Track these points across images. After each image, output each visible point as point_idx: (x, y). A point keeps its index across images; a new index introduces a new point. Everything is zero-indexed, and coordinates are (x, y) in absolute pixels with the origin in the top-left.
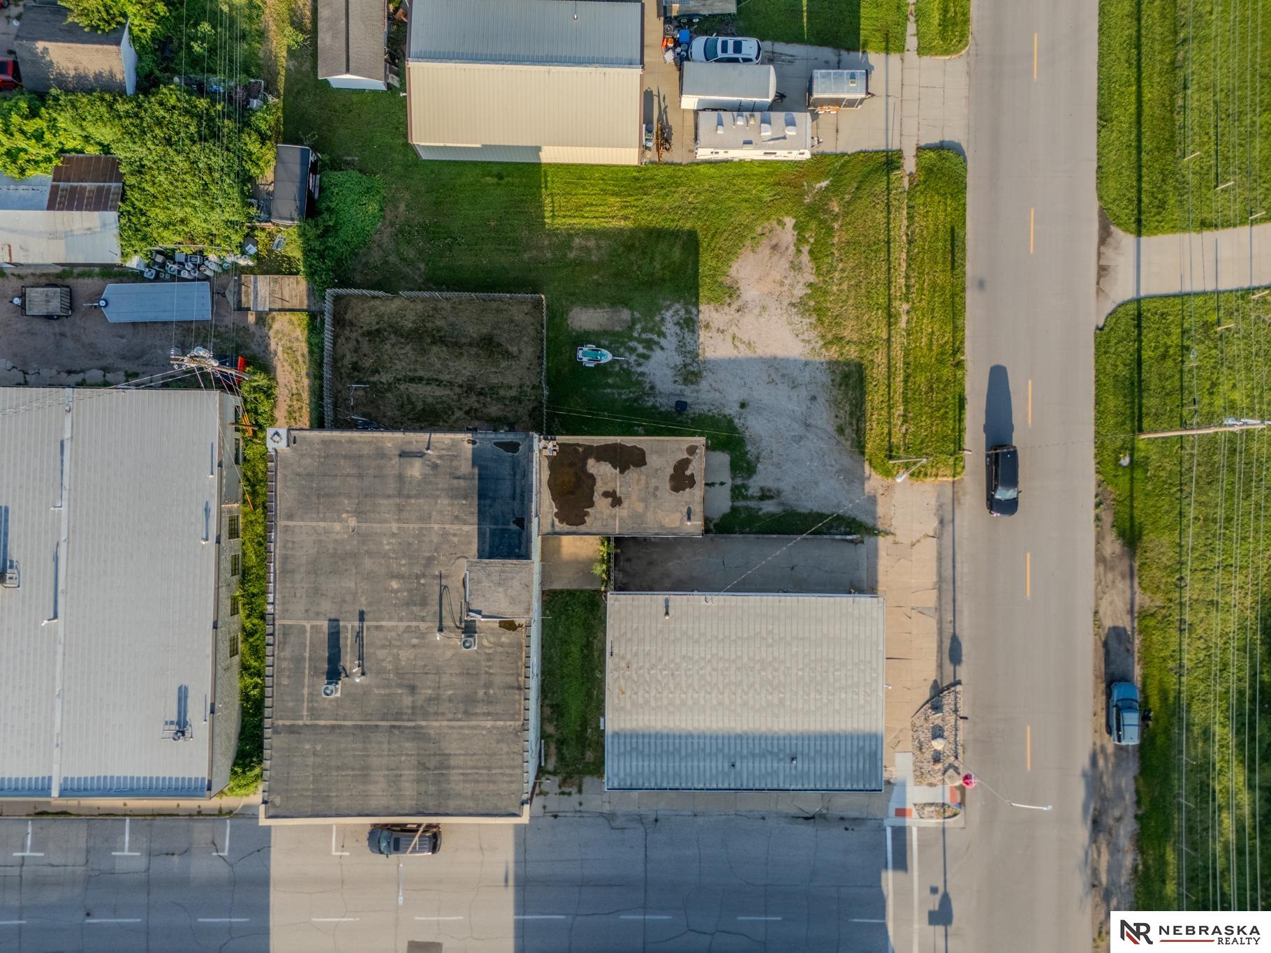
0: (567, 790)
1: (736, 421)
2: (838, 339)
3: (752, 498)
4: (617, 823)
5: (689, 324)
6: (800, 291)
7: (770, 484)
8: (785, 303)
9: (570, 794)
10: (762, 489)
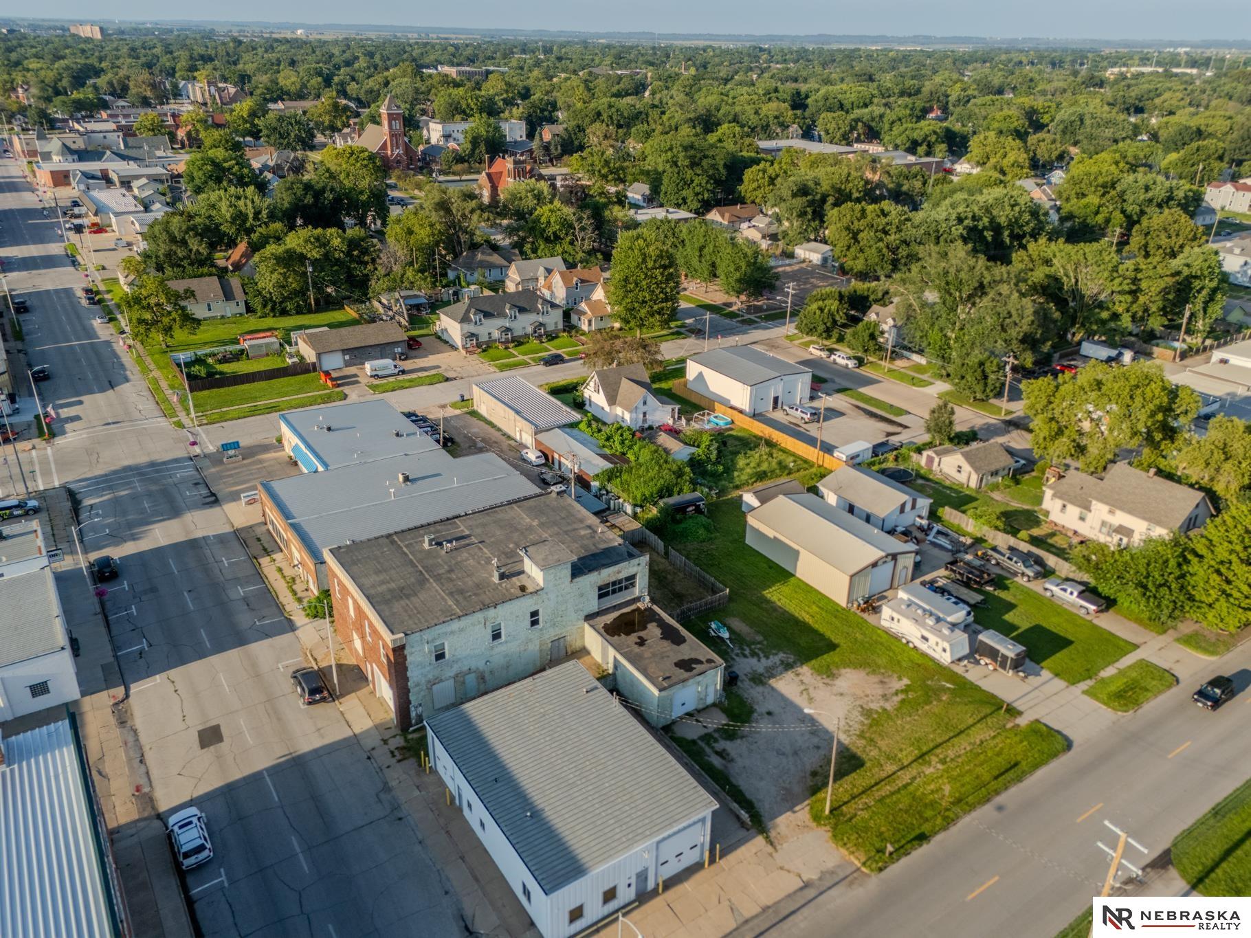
0: (396, 753)
1: (756, 714)
2: (871, 741)
4: (382, 796)
5: (788, 666)
6: (874, 706)
7: (733, 753)
8: (858, 703)
9: (394, 756)
10: (724, 750)
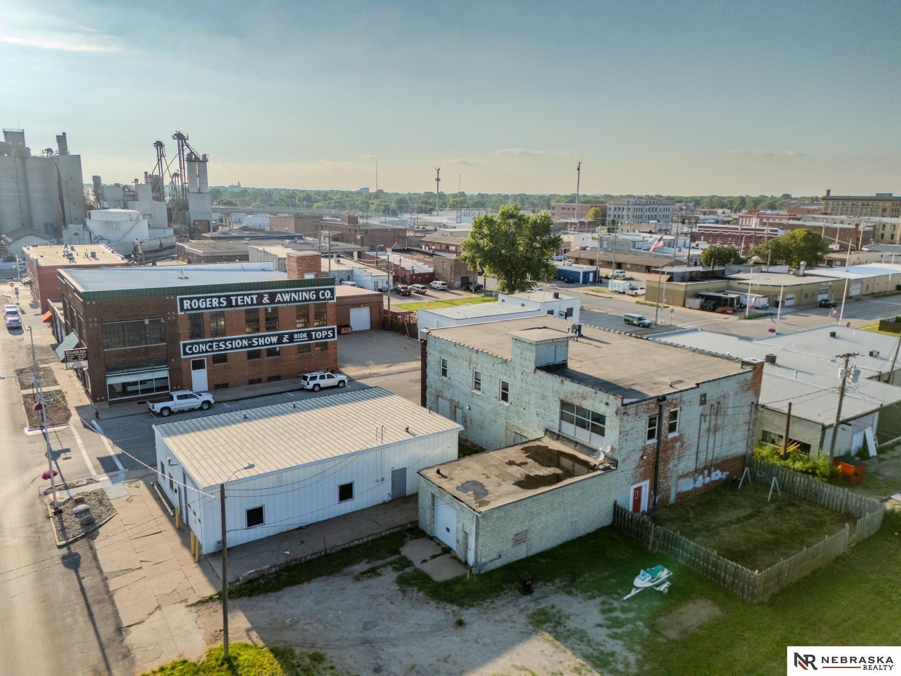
1: (455, 608)
3: (384, 566)
7: (374, 582)
10: (379, 575)
